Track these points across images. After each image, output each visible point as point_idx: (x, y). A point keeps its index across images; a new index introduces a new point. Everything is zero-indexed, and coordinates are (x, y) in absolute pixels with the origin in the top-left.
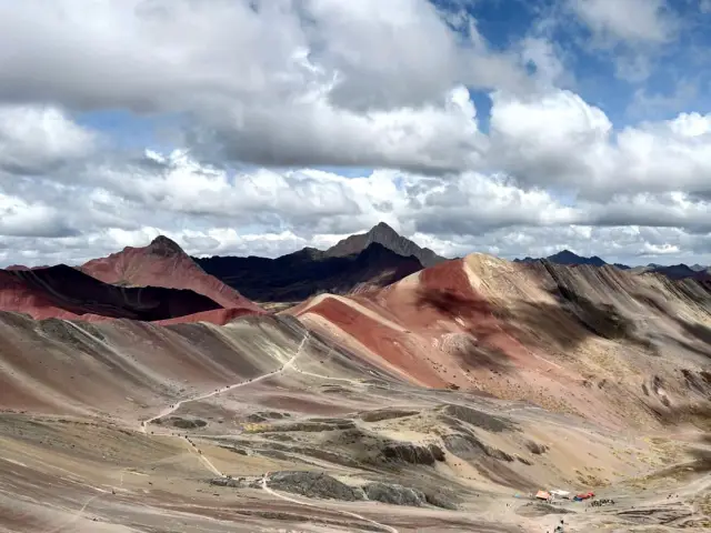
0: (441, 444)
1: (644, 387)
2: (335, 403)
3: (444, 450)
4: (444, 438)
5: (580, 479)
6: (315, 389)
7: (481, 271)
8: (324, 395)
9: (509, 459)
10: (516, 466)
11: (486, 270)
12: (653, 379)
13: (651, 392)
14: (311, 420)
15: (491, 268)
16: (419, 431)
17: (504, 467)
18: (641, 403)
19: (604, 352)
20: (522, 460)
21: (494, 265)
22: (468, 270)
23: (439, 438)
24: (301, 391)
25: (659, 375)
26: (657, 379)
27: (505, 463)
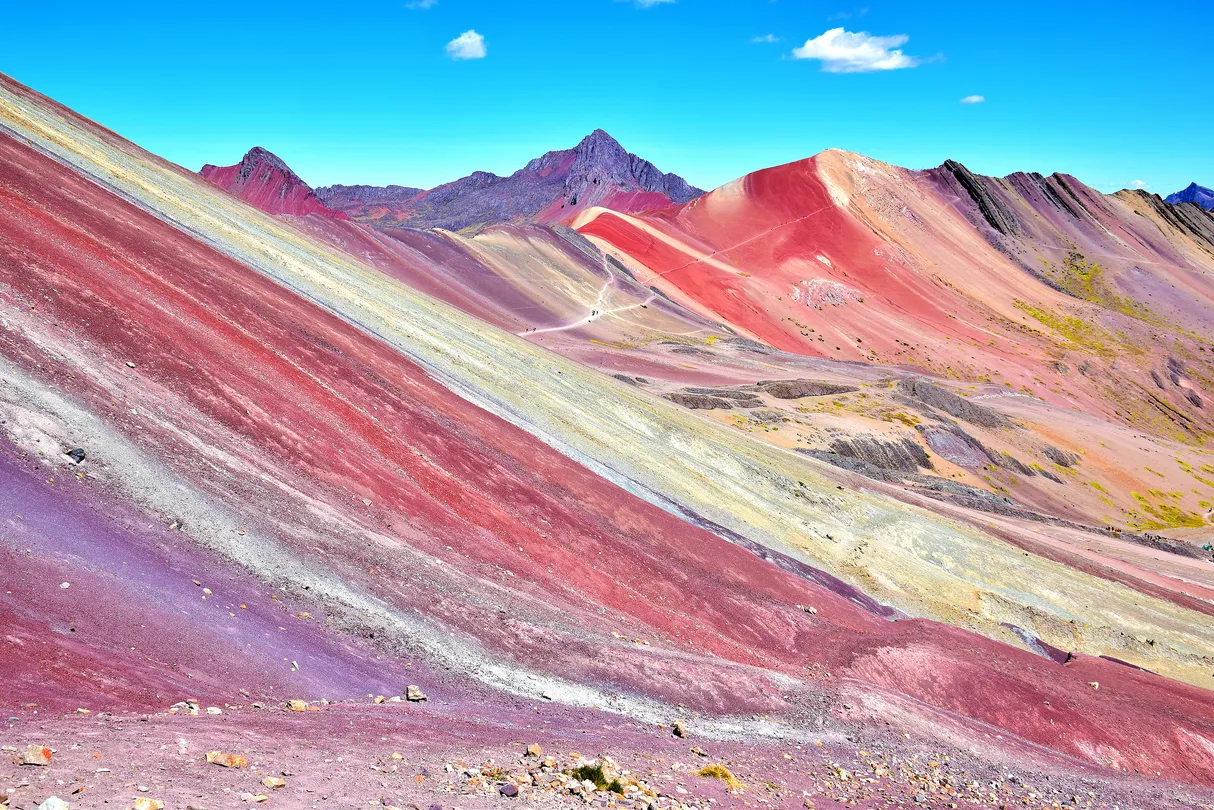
0: (918, 440)
1: (1154, 376)
2: (701, 369)
3: (927, 450)
4: (921, 429)
5: (1149, 509)
6: (653, 346)
7: (849, 178)
8: (674, 355)
9: (1028, 472)
10: (1040, 482)
11: (856, 177)
12: (1166, 362)
13: (1166, 383)
14: (688, 390)
15: (863, 175)
16: (873, 416)
17: (1025, 483)
18: (1153, 400)
19: (1074, 318)
20: (1046, 474)
21: (867, 169)
22: (824, 175)
23: (913, 430)
24: (628, 347)
25: (1175, 357)
26: (1173, 362)
27: (1024, 477)
